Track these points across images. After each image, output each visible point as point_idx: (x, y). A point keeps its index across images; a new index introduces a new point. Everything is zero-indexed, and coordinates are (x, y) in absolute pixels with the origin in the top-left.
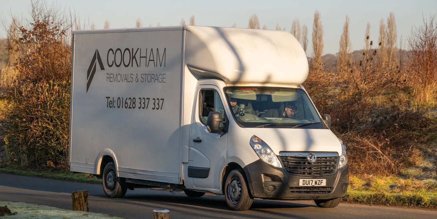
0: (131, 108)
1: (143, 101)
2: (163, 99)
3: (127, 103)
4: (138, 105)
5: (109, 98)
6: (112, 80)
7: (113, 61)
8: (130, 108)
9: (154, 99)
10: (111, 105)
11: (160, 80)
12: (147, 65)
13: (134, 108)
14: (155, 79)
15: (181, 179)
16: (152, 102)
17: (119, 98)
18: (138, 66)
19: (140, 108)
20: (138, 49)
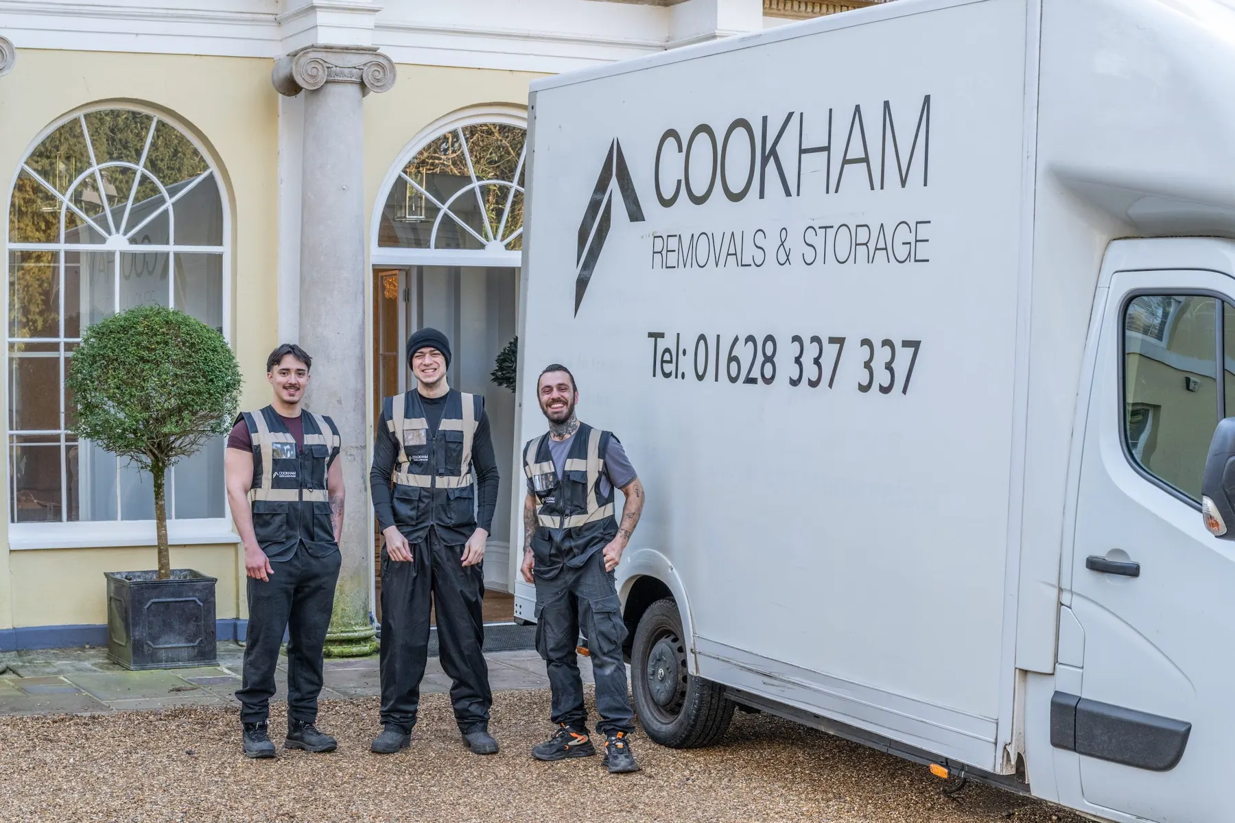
0: (754, 381)
1: (811, 351)
2: (915, 345)
3: (736, 359)
4: (786, 367)
5: (662, 335)
6: (672, 259)
7: (679, 182)
8: (751, 381)
9: (866, 342)
10: (669, 368)
11: (902, 252)
12: (833, 186)
13: (768, 381)
14: (872, 246)
15: (1008, 748)
16: (854, 355)
17: (702, 337)
18: (788, 194)
19: (794, 383)
20: (791, 114)
